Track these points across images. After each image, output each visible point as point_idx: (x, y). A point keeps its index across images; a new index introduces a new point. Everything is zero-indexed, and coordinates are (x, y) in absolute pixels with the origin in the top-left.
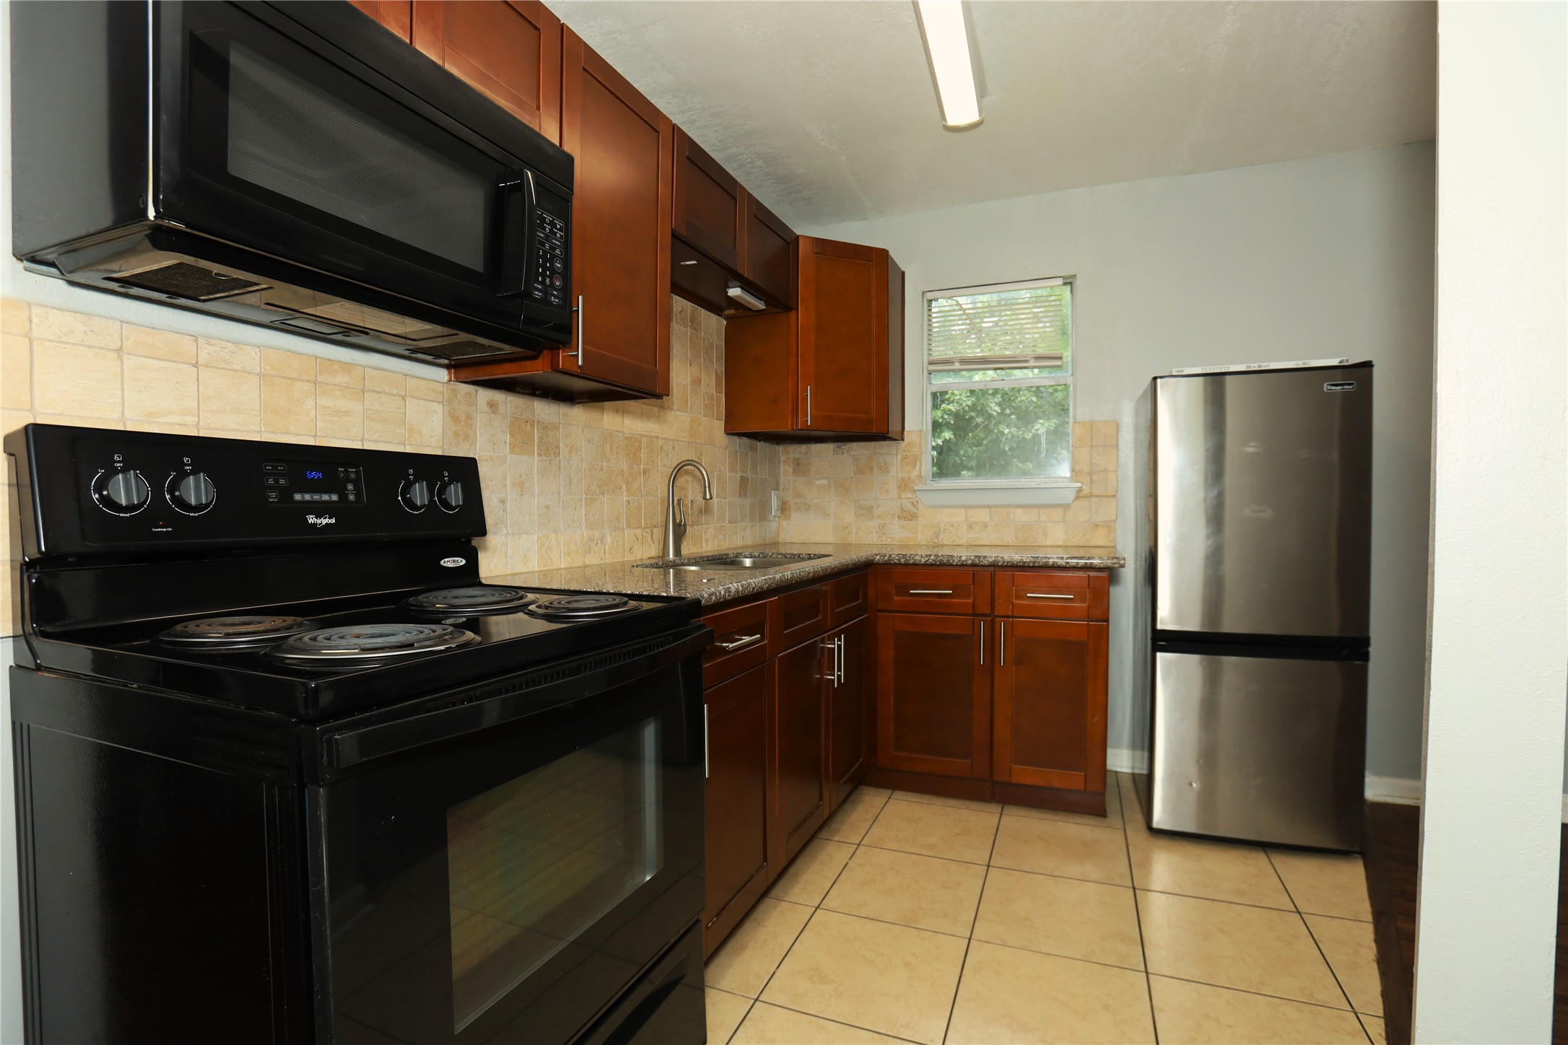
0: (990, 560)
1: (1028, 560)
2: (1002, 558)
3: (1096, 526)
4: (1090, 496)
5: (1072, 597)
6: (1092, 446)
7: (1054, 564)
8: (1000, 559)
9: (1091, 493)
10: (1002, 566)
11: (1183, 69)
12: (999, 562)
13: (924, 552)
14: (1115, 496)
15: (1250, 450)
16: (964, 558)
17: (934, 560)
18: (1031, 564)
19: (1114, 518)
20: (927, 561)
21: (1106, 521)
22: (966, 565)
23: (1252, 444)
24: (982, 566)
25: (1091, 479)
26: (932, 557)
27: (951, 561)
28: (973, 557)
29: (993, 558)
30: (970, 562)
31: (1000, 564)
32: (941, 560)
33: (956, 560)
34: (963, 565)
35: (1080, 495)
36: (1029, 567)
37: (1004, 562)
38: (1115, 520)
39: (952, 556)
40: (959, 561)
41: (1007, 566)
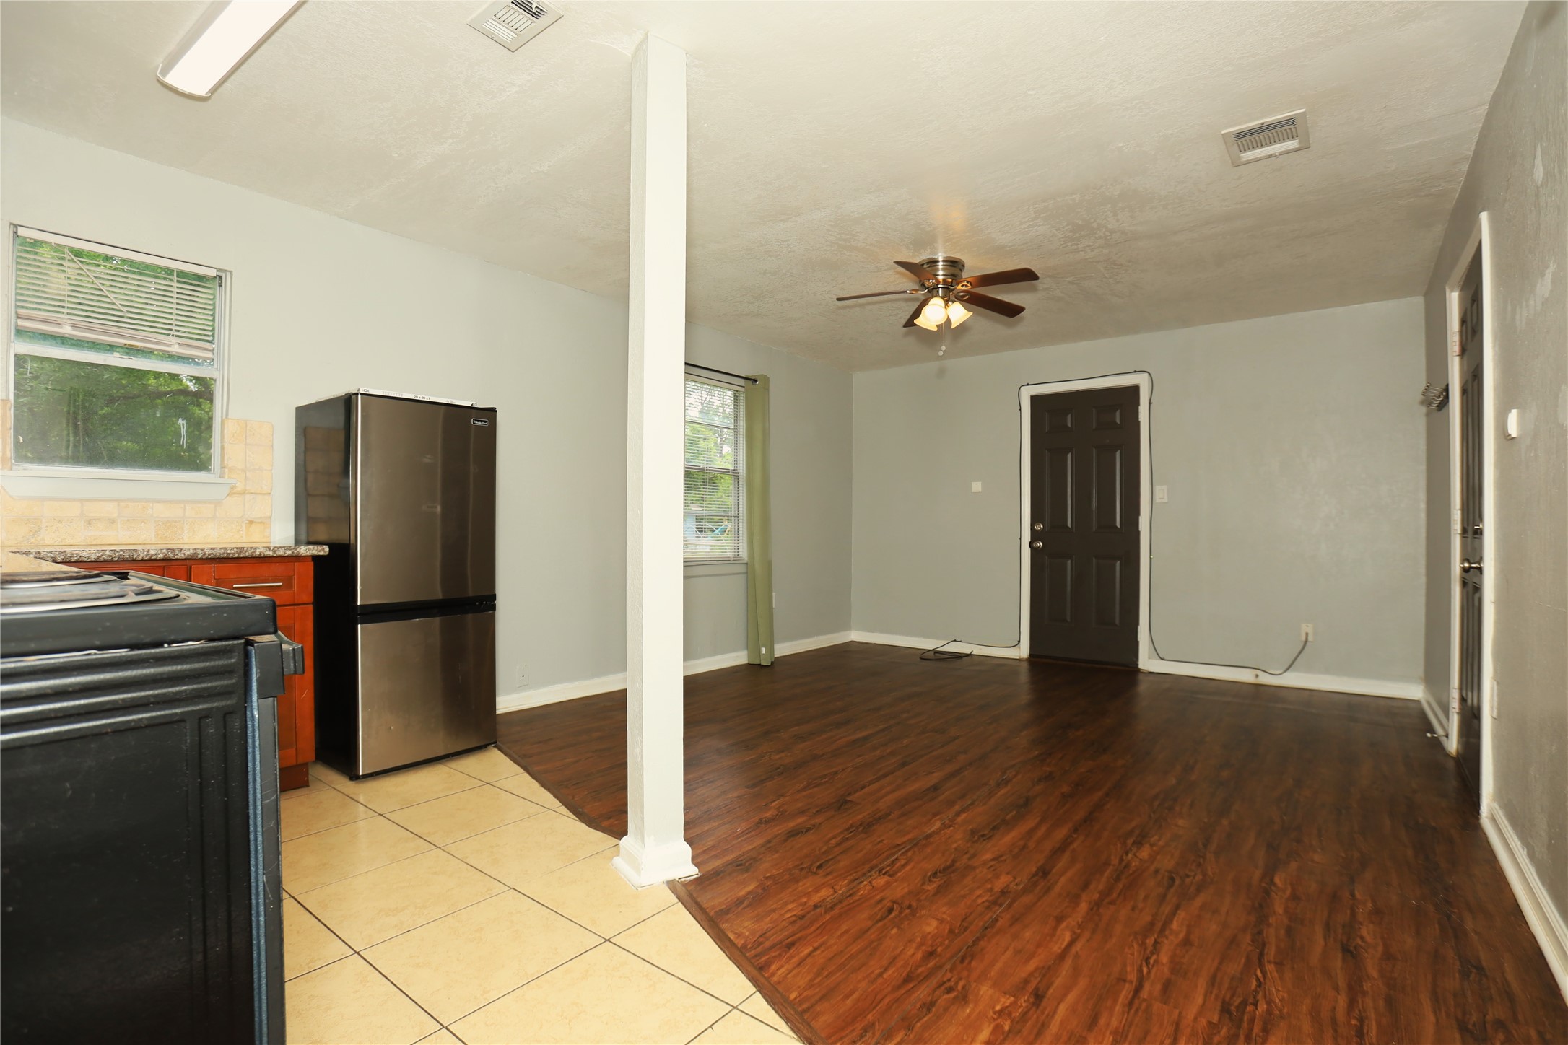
0: (189, 553)
1: (232, 551)
2: (202, 550)
3: (251, 522)
4: (244, 493)
5: (281, 584)
6: (246, 444)
7: (260, 554)
8: (199, 552)
9: (246, 490)
10: (201, 559)
11: (396, 155)
12: (198, 554)
13: (93, 549)
14: (270, 494)
15: (427, 461)
16: (152, 552)
17: (109, 556)
18: (236, 556)
19: (268, 514)
20: (100, 556)
21: (261, 518)
22: (155, 560)
23: (429, 456)
24: (176, 559)
25: (246, 476)
26: (108, 553)
27: (135, 556)
28: (165, 551)
29: (191, 551)
30: (161, 556)
31: (199, 557)
32: (121, 555)
33: (142, 555)
34: (151, 560)
35: (234, 491)
36: (232, 558)
37: (204, 555)
38: (270, 517)
39: (136, 551)
40: (146, 555)
41: (207, 559)
